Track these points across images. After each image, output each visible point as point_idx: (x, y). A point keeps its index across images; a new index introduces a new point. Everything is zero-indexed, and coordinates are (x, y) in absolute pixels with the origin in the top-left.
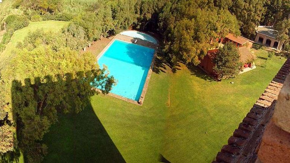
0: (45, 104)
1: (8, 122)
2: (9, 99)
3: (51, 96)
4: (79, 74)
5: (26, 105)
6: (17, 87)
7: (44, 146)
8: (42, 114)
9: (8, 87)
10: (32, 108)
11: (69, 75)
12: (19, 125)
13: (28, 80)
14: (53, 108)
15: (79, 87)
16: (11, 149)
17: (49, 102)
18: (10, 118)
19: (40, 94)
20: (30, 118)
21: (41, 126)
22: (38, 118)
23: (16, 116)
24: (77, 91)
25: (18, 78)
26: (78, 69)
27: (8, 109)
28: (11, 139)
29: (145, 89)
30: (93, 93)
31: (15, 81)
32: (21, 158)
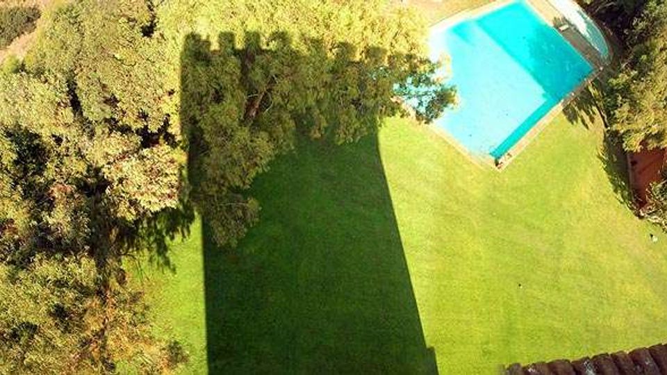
0: (266, 102)
1: (169, 138)
2: (173, 80)
3: (284, 85)
4: (372, 52)
5: (218, 98)
6: (196, 52)
7: (253, 204)
8: (257, 125)
9: (173, 50)
10: (230, 110)
11: (346, 48)
12: (196, 146)
13: (228, 38)
14: (286, 116)
15: (362, 85)
16: (172, 203)
17: (277, 99)
18: (175, 129)
19: (257, 75)
20: (223, 131)
21: (251, 155)
22: (243, 134)
23: (190, 123)
24: (354, 92)
25: (203, 30)
26: (374, 40)
27: (171, 106)
28: (174, 179)
29: (525, 141)
30: (393, 109)
31: (193, 37)
32: (196, 227)
